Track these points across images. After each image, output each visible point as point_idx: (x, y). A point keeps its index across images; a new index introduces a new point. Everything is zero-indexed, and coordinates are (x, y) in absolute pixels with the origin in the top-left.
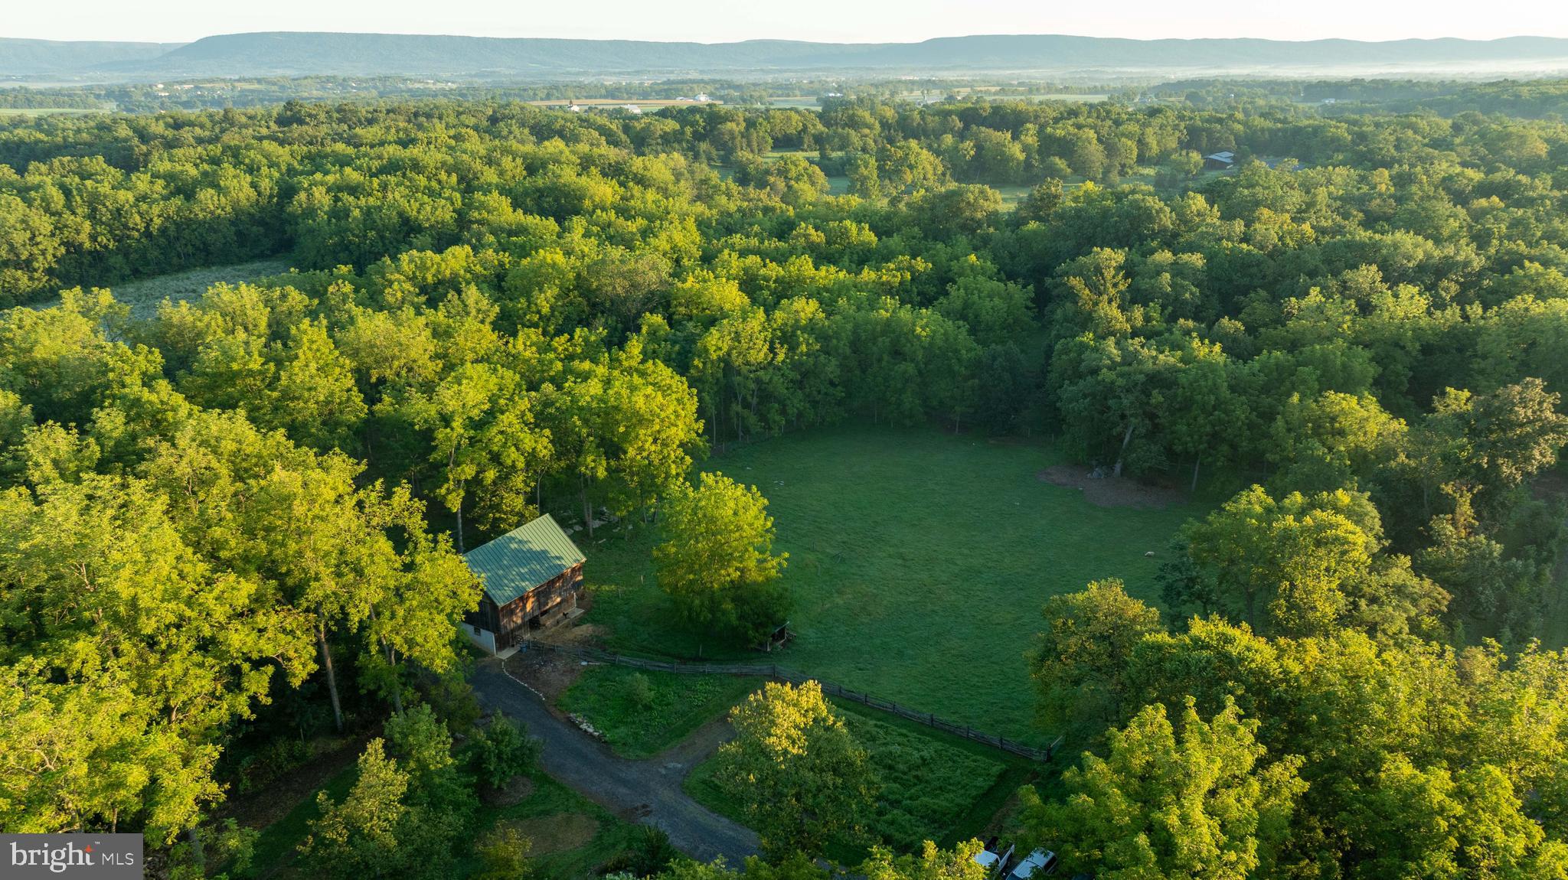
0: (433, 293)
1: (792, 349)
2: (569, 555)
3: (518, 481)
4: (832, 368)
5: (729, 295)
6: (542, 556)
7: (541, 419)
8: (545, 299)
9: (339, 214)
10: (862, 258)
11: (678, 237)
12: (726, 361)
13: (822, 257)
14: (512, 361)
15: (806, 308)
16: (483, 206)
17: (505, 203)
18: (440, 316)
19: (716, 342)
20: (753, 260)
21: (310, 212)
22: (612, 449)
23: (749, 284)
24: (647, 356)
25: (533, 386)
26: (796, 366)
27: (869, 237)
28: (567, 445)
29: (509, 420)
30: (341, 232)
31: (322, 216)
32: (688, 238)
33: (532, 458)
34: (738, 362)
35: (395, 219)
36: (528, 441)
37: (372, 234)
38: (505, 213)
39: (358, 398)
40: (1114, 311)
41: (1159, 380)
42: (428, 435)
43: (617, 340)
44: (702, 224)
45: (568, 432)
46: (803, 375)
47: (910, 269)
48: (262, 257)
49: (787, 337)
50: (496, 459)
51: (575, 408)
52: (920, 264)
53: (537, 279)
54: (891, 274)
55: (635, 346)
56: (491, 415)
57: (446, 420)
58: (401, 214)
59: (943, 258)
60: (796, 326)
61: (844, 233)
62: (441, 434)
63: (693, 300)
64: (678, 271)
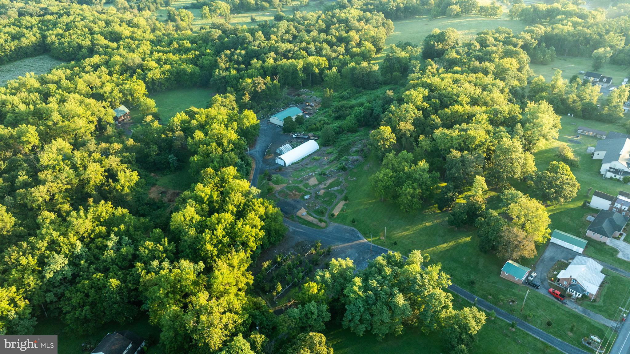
0: (96, 67)
1: (165, 75)
2: (127, 111)
3: (118, 101)
4: (173, 78)
5: (153, 64)
6: (123, 111)
7: (120, 91)
8: (117, 68)
9: (61, 44)
10: (187, 50)
11: (145, 49)
12: (152, 79)
13: (176, 51)
14: (113, 81)
15: (168, 67)
16: (97, 40)
17: (103, 38)
18: (97, 73)
19: (150, 75)
20: (161, 54)
21: (53, 43)
22: (132, 95)
23: (158, 61)
24: (137, 79)
25: (118, 86)
26: (166, 78)
27: (189, 45)
28: (125, 95)
29: (115, 92)
30: (63, 48)
31: (57, 45)
32: (146, 47)
33: (119, 97)
34: (155, 78)
35: (76, 45)
36: (119, 95)
37: (71, 49)
38: (102, 41)
39: (90, 90)
40: (222, 64)
41: (224, 77)
42: (103, 95)
43: (132, 76)
44: (152, 41)
45: (125, 93)
46: (167, 80)
47: (195, 54)
48: (41, 54)
49: (164, 73)
50: (114, 98)
51: (125, 89)
52: (197, 53)
53: (115, 64)
54: (190, 55)
55: (135, 77)
56: (112, 91)
57: (105, 93)
58: (77, 43)
59: (203, 50)
60: (166, 71)
61: (183, 43)
62: (105, 95)
63: (147, 66)
64: (143, 60)
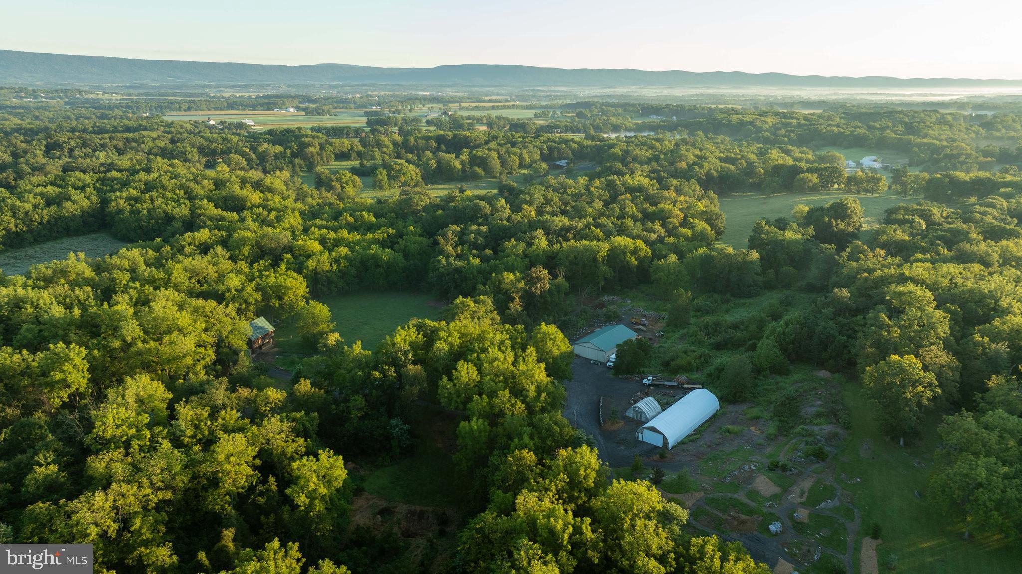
0: (204, 249)
1: (339, 264)
2: (271, 328)
3: (251, 308)
4: (353, 271)
5: (316, 246)
6: (263, 328)
7: (258, 289)
8: (246, 250)
9: (135, 212)
10: (371, 228)
11: (293, 221)
12: (315, 270)
13: (352, 228)
14: (239, 272)
15: (344, 250)
16: (200, 207)
17: (211, 205)
18: (209, 257)
19: (311, 263)
20: (324, 231)
21: (120, 211)
22: (280, 298)
23: (323, 241)
24: (288, 269)
25: (251, 280)
26: (340, 271)
27: (372, 219)
28: (266, 298)
29: (249, 289)
30: (139, 220)
31: (127, 214)
32: (295, 220)
33: (256, 301)
34: (319, 270)
35: (163, 215)
36: (255, 295)
37: (153, 221)
38: (211, 209)
39: (198, 285)
40: (450, 248)
41: (458, 270)
42: (223, 294)
43: (275, 264)
44: (302, 213)
45: (267, 293)
46: (343, 274)
47: (387, 233)
48: (94, 231)
49: (337, 261)
50: (246, 302)
51: (268, 285)
52: (391, 231)
53: (242, 242)
54: (379, 235)
55: (283, 266)
56: (243, 289)
57: (229, 290)
58: (164, 211)
59: (401, 227)
60: (340, 257)
61: (362, 216)
62: (227, 295)
63: (301, 248)
64: (295, 237)
